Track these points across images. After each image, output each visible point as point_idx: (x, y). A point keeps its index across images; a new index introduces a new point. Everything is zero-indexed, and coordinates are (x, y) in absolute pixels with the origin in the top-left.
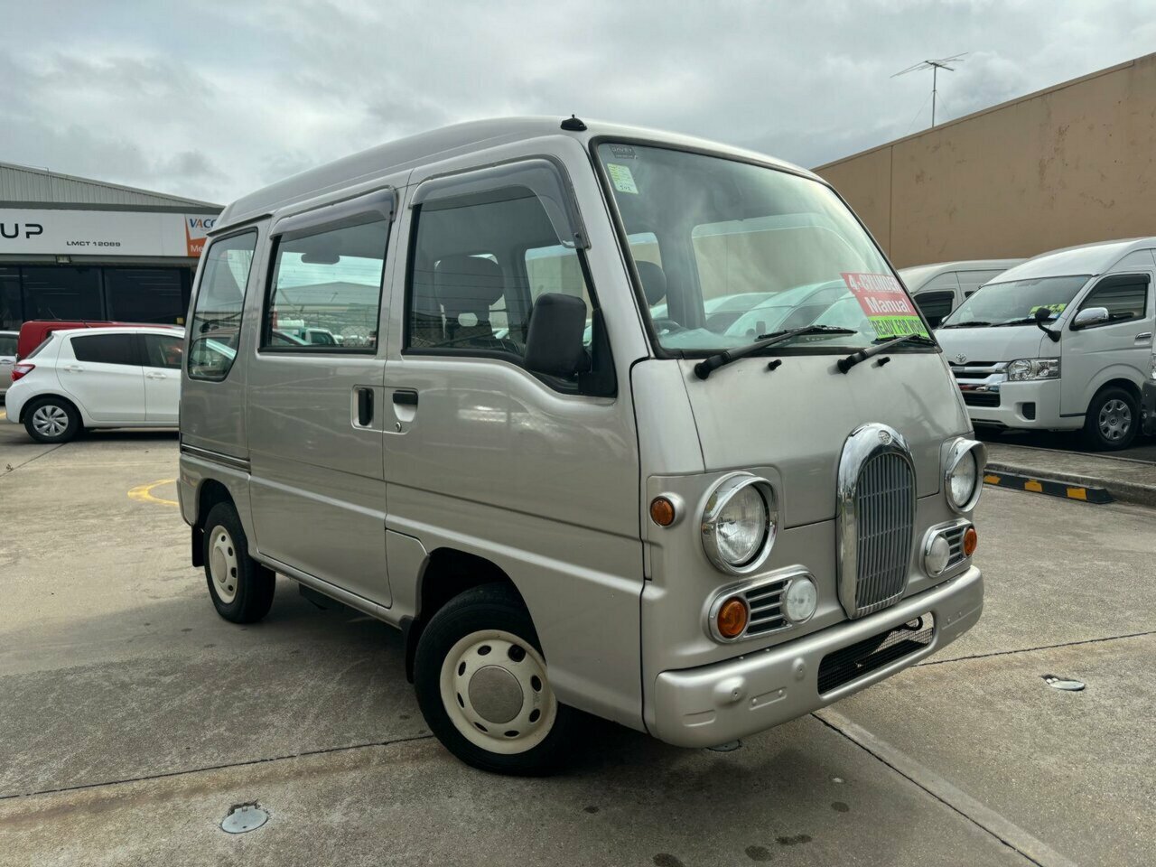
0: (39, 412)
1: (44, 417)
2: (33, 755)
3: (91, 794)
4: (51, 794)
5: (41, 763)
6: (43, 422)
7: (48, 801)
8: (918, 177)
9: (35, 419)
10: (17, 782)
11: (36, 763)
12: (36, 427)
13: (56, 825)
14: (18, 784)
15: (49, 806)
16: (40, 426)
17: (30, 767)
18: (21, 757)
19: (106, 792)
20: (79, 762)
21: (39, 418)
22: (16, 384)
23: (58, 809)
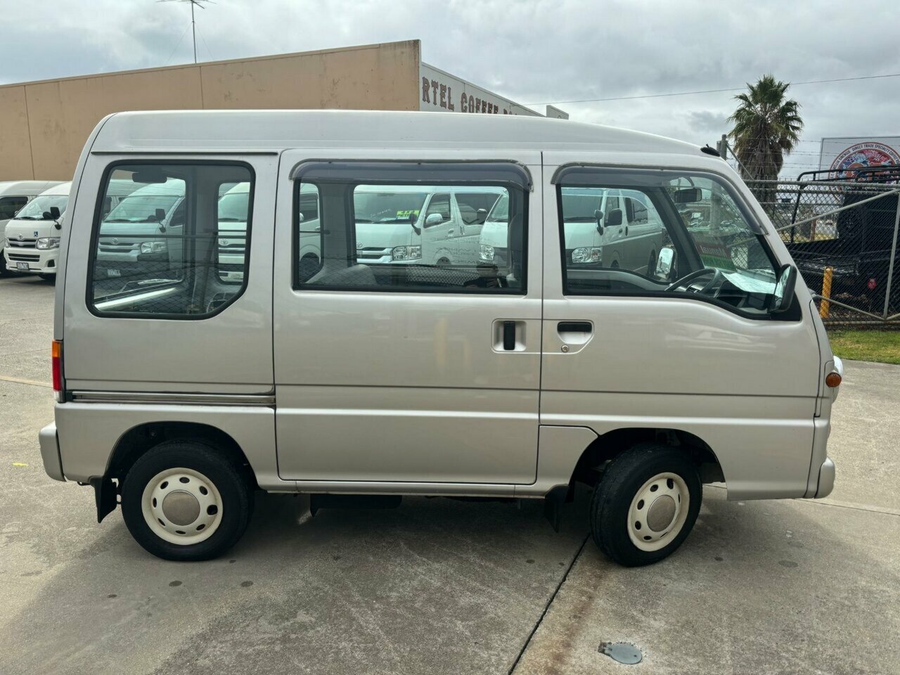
8: (226, 96)
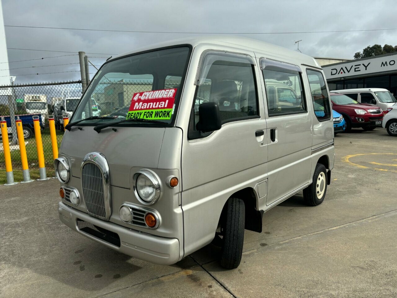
0: (391, 125)
1: (393, 127)
6: (392, 128)
9: (390, 127)
12: (390, 130)
16: (391, 130)
21: (391, 127)
22: (387, 114)
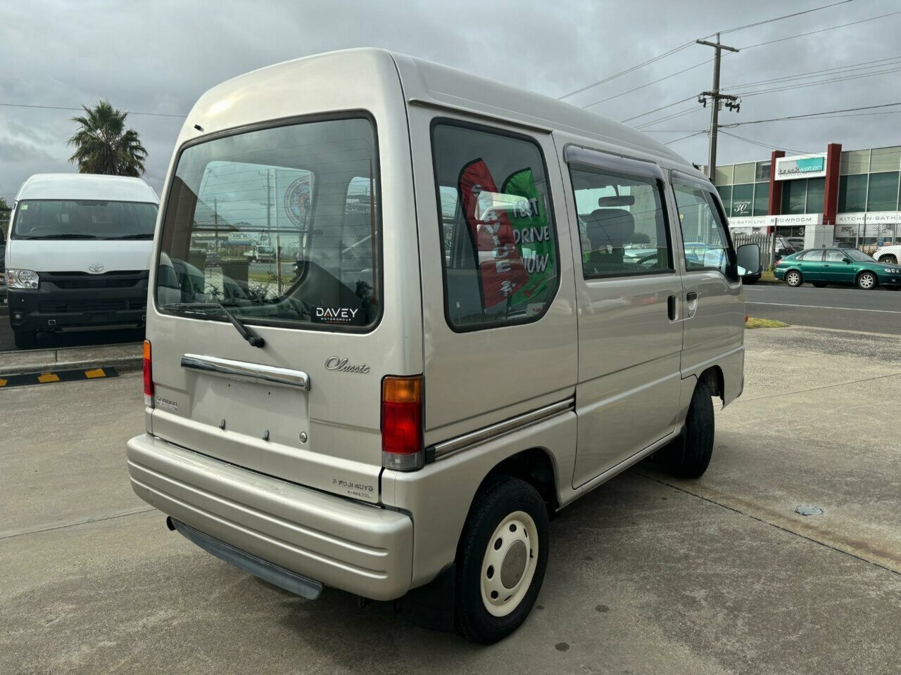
2: (864, 591)
3: (858, 553)
4: (878, 564)
5: (866, 583)
7: (882, 561)
10: (890, 580)
11: (868, 585)
13: (889, 550)
14: (891, 579)
15: (885, 559)
17: (874, 584)
18: (873, 594)
19: (849, 549)
20: (843, 571)
23: (881, 555)
